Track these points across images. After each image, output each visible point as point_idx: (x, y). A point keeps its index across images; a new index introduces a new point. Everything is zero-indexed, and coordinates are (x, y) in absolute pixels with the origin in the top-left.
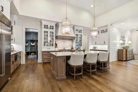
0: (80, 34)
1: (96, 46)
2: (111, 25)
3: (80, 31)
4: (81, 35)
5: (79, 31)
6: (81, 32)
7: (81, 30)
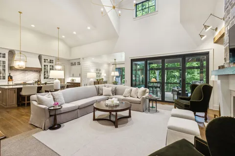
0: (51, 64)
1: (74, 78)
2: (83, 59)
3: (51, 61)
4: (53, 66)
5: (49, 60)
6: (53, 63)
7: (53, 61)
